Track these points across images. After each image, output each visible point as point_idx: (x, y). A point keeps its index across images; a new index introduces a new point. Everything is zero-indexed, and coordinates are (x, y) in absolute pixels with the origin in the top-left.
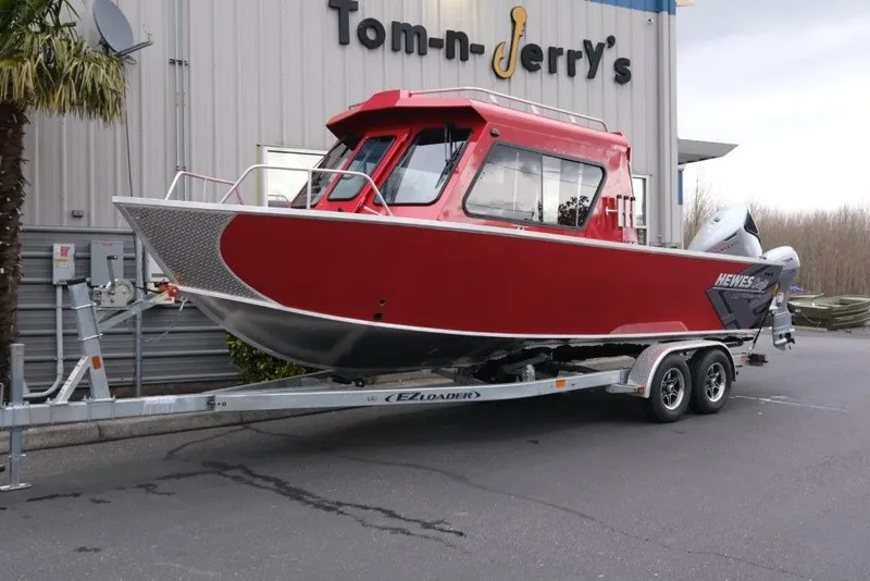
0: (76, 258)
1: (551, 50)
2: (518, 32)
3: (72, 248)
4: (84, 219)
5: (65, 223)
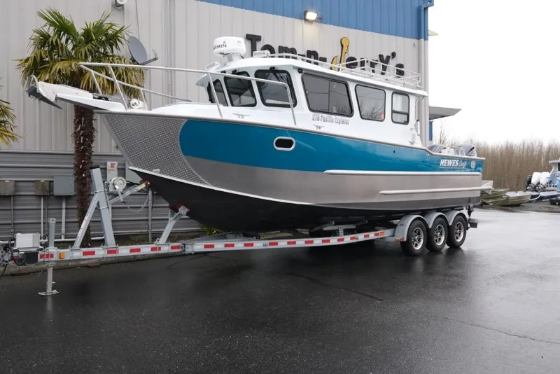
0: (118, 169)
2: (344, 51)
3: (116, 163)
5: (113, 151)
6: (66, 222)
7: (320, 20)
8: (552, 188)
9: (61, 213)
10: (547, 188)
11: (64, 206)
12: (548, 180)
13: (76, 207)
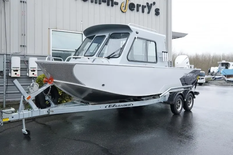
1: (137, 5)
8: (219, 74)
10: (217, 74)
12: (217, 70)
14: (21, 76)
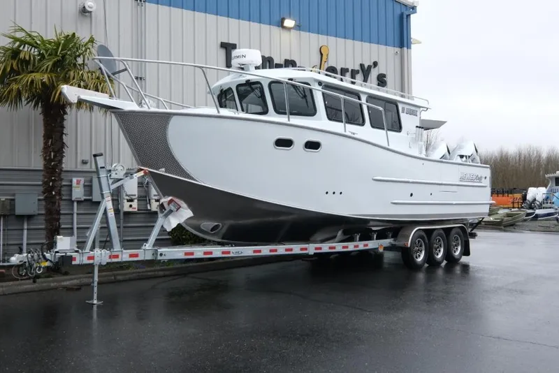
0: (85, 186)
1: (342, 69)
2: (324, 59)
3: (82, 180)
4: (89, 164)
5: (79, 167)
6: (27, 244)
7: (298, 27)
8: (549, 205)
9: (22, 235)
10: (544, 206)
11: (26, 227)
12: (544, 196)
13: (43, 227)
14: (138, 210)
